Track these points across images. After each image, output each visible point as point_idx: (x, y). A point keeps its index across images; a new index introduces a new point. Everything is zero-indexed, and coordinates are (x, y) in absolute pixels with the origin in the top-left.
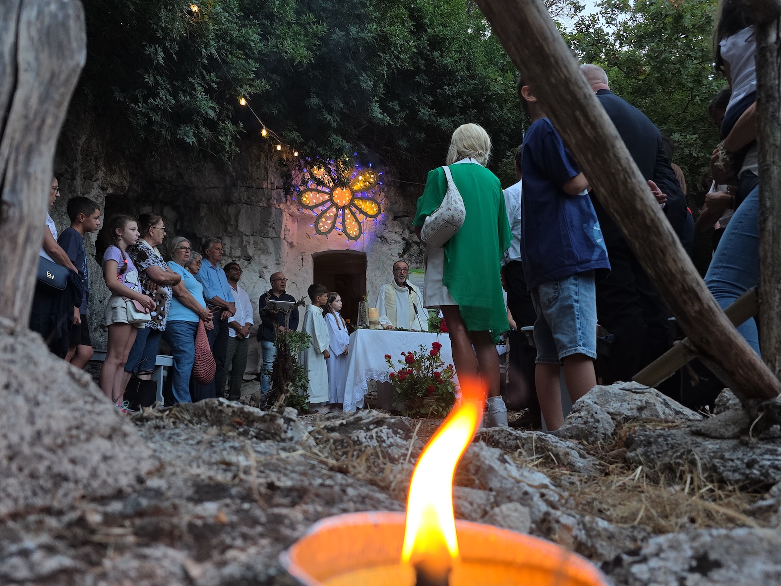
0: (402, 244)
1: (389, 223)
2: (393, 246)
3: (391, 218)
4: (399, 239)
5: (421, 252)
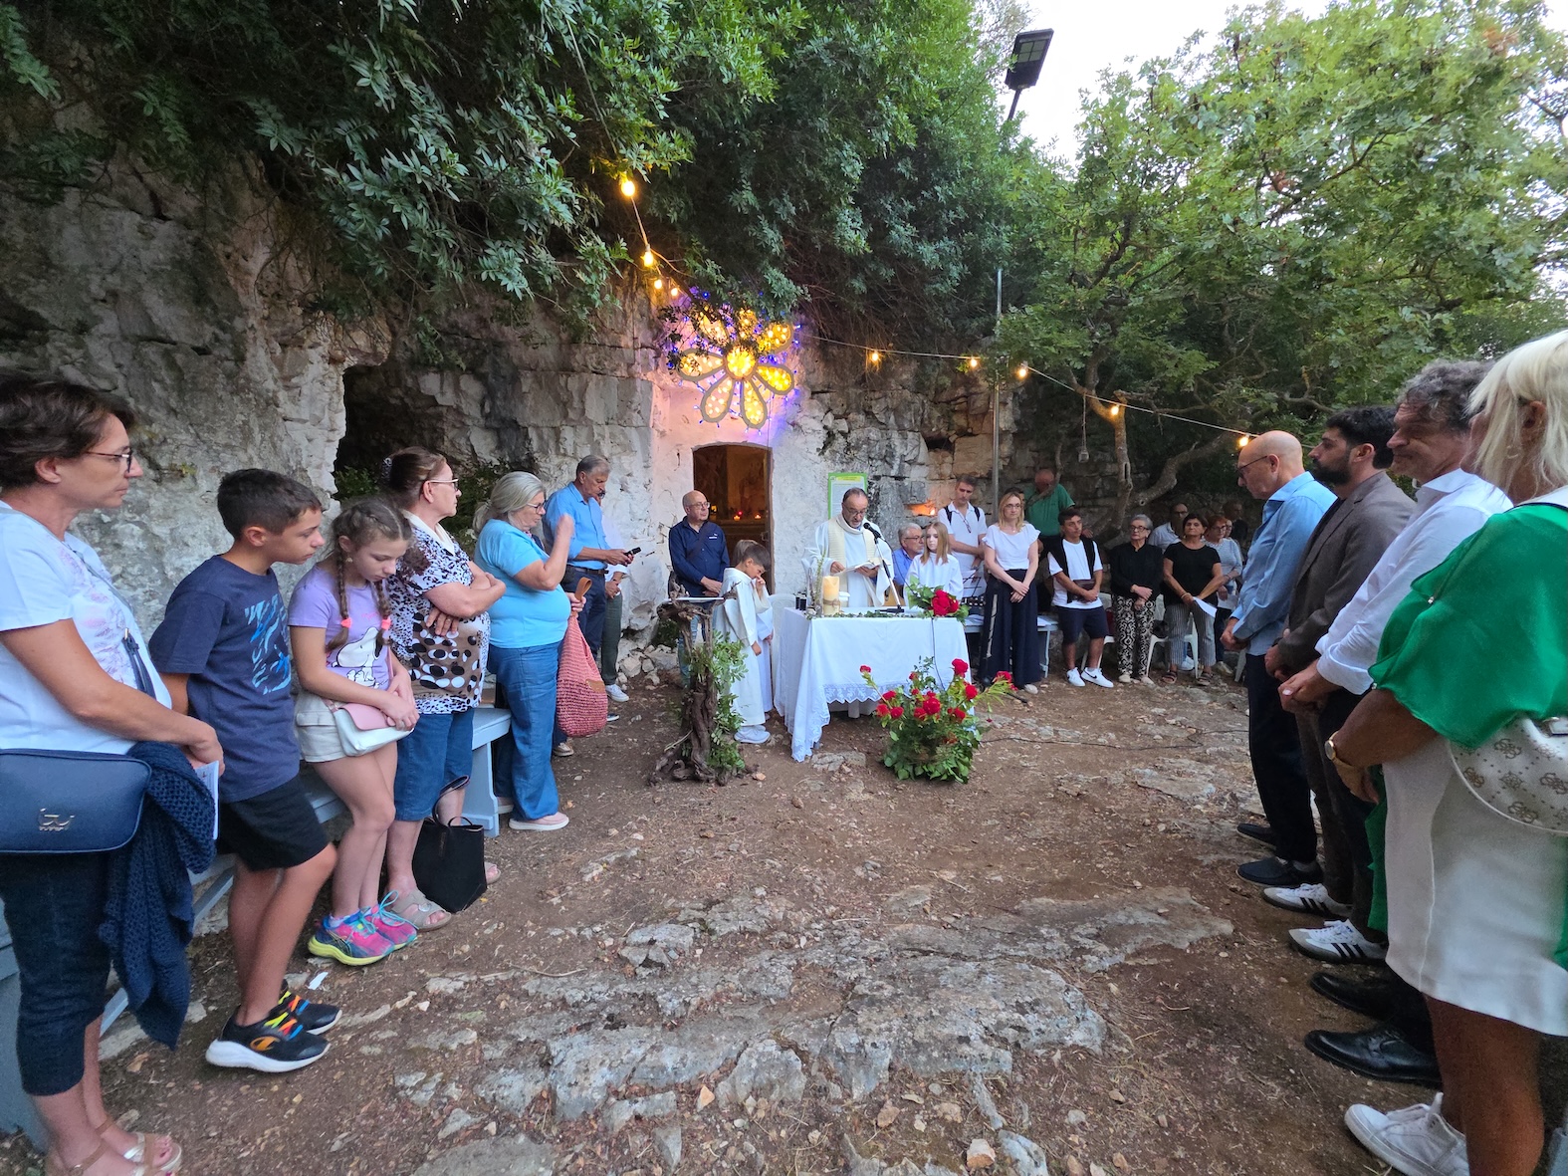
1: (805, 403)
2: (810, 438)
3: (808, 394)
4: (819, 427)
5: (848, 448)
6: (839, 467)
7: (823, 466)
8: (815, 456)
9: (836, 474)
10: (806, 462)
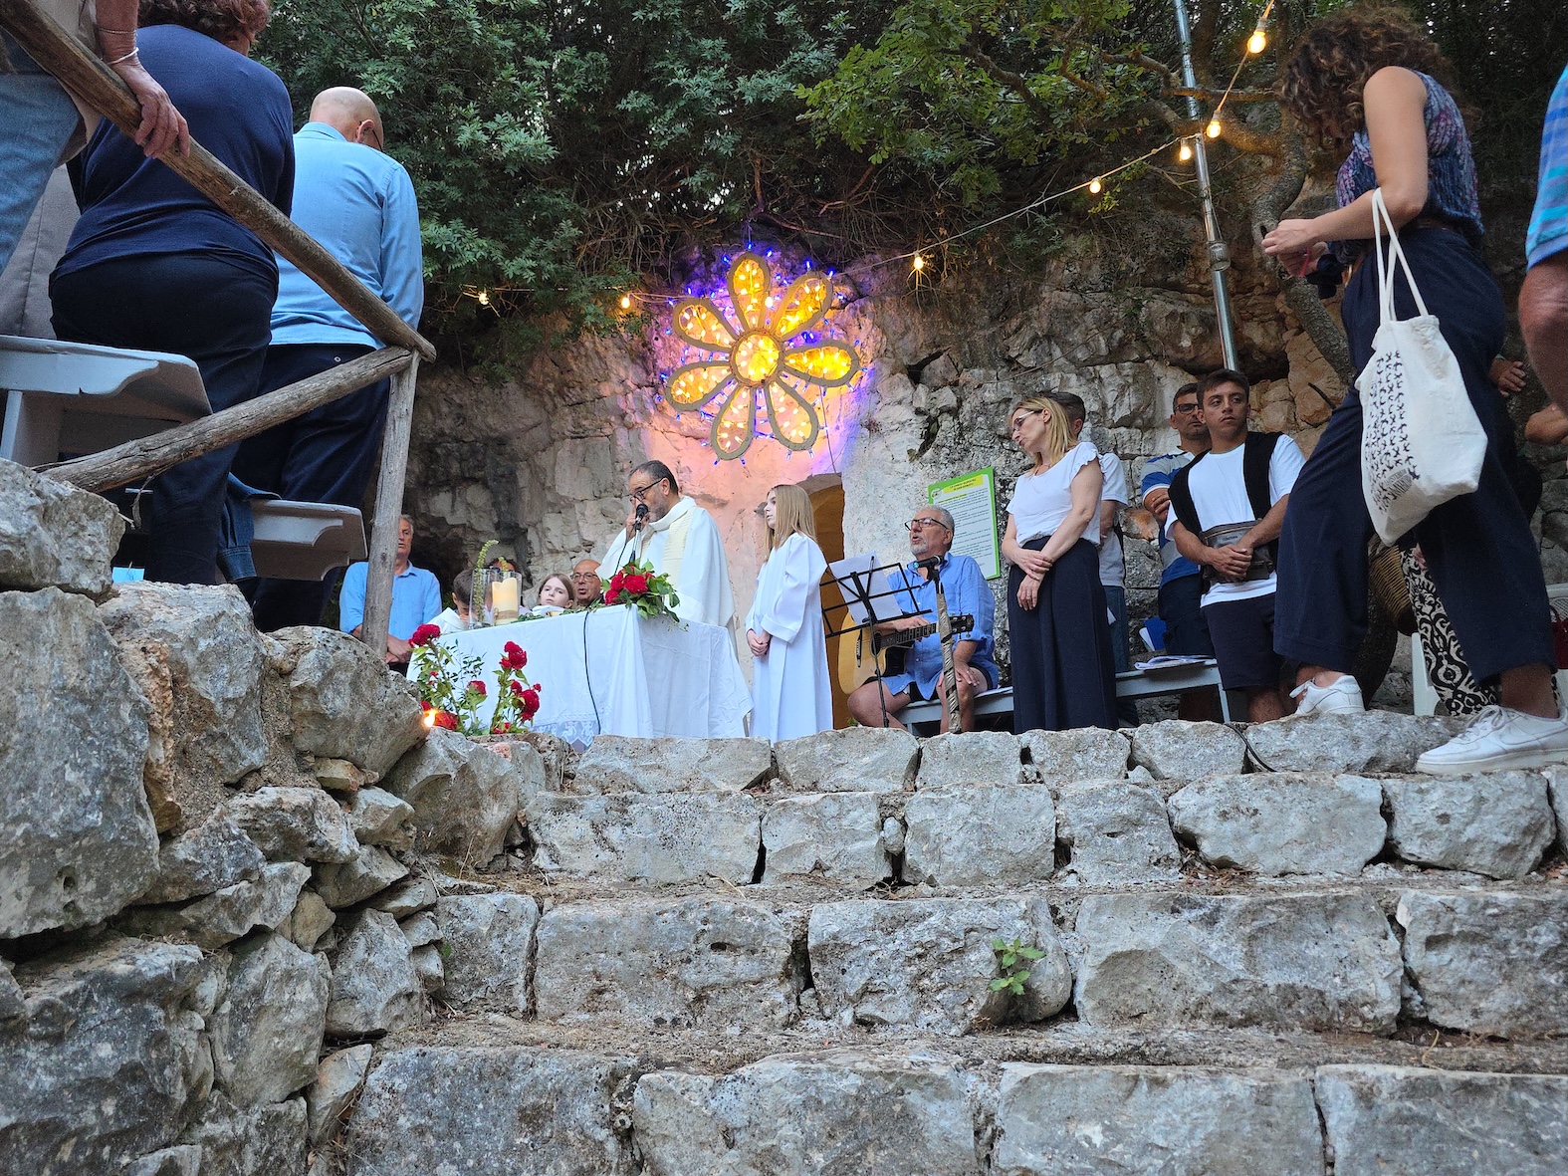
0: (918, 426)
2: (897, 437)
4: (908, 415)
7: (919, 476)
8: (905, 466)
9: (940, 486)
10: (891, 479)
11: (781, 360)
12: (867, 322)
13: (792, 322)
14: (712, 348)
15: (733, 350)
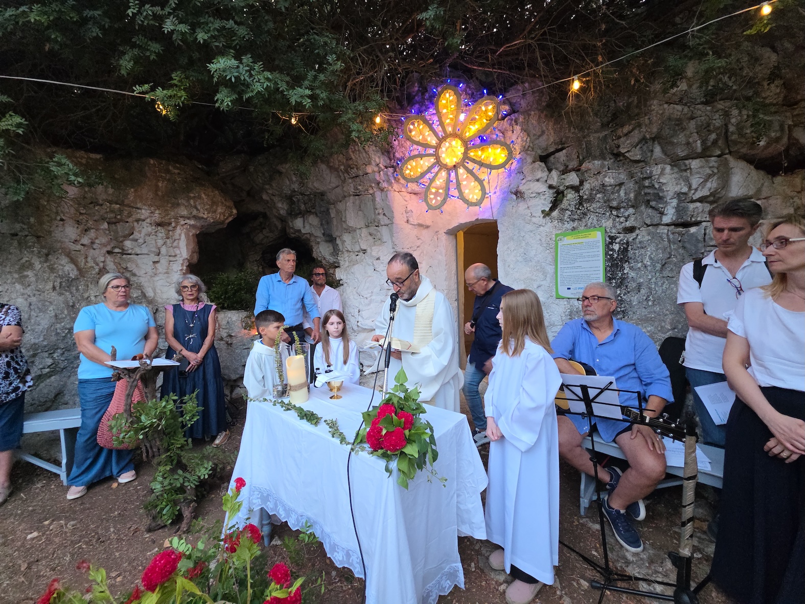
0: (549, 196)
1: (527, 169)
4: (543, 188)
5: (581, 201)
6: (569, 226)
7: (549, 227)
8: (539, 218)
9: (564, 234)
10: (529, 227)
11: (465, 154)
12: (518, 128)
13: (473, 130)
14: (426, 146)
15: (437, 147)
